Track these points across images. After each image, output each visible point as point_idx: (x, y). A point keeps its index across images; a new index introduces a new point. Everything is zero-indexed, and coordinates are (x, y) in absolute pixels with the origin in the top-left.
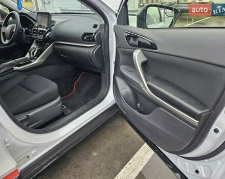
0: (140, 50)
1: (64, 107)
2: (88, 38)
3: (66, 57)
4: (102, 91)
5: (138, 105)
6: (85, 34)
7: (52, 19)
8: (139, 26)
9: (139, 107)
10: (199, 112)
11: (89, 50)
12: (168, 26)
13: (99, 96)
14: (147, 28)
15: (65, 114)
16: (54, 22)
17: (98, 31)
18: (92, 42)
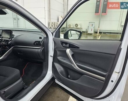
0: (69, 49)
1: (23, 83)
2: (37, 44)
3: (22, 54)
4: (44, 72)
5: (69, 76)
6: (36, 42)
7: (13, 34)
8: (65, 38)
9: (69, 78)
10: (105, 74)
11: (38, 49)
12: (78, 38)
13: (42, 75)
14: (69, 39)
15: (24, 88)
16: (14, 35)
17: (43, 40)
18: (39, 46)
